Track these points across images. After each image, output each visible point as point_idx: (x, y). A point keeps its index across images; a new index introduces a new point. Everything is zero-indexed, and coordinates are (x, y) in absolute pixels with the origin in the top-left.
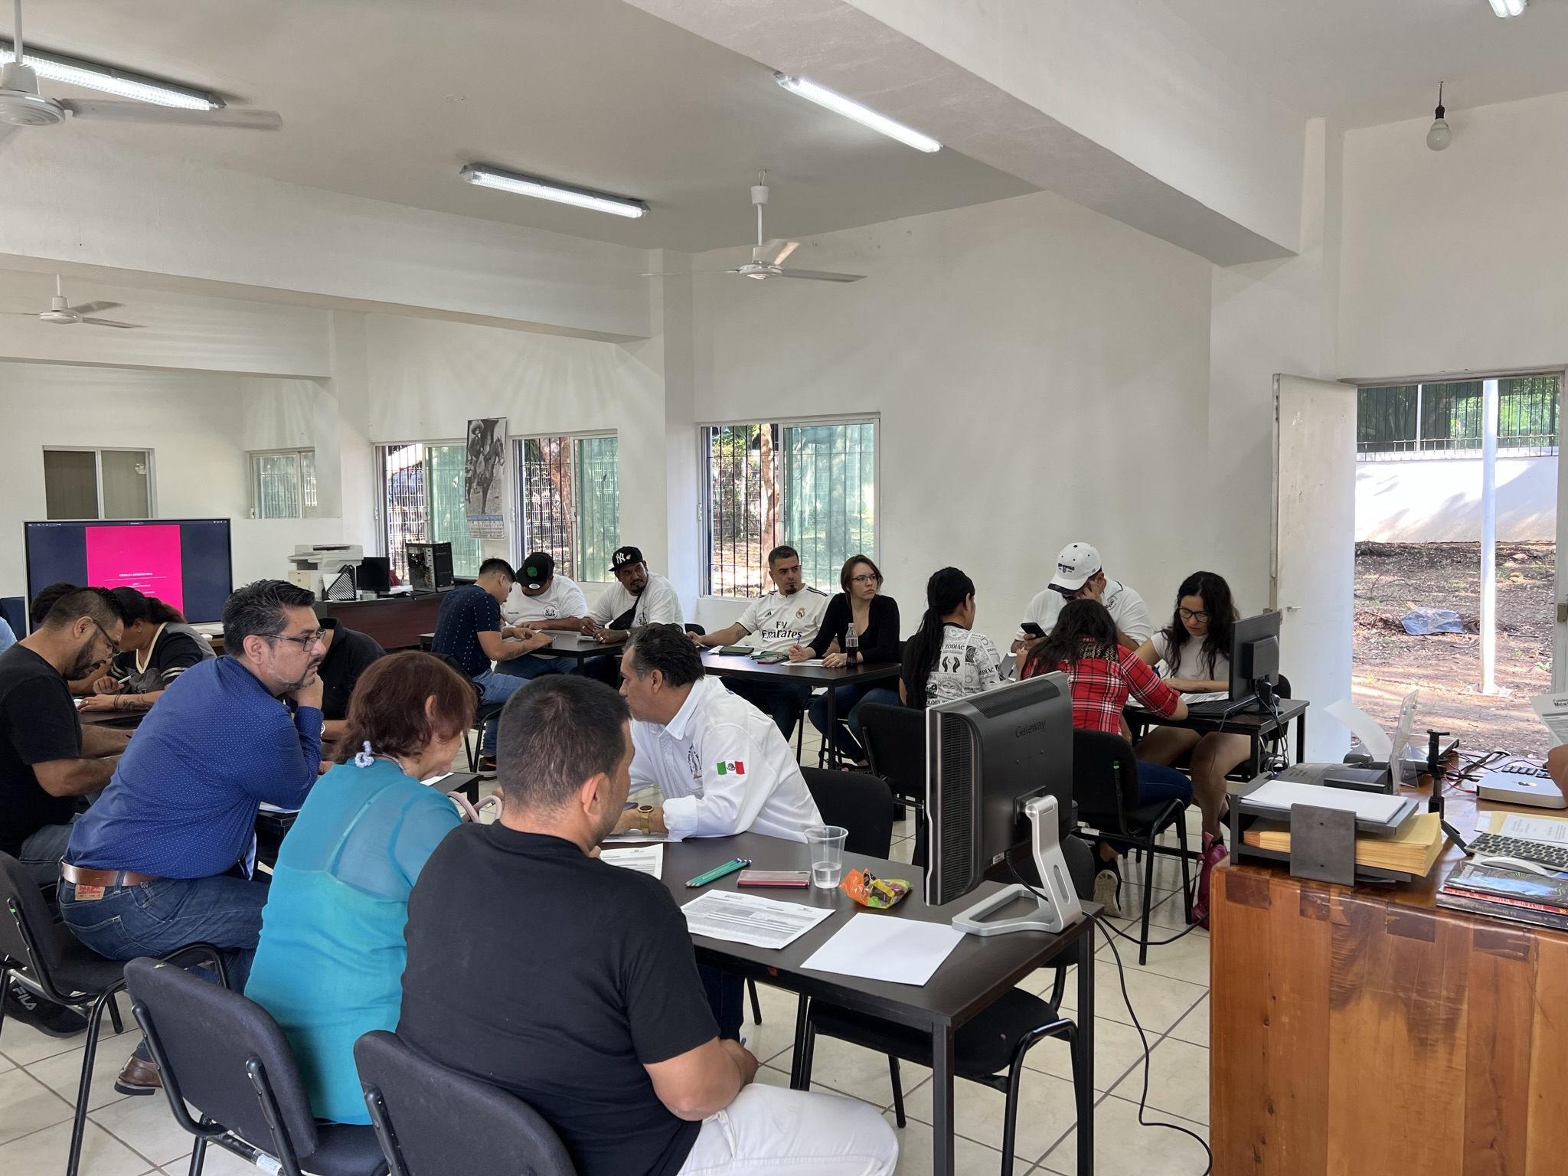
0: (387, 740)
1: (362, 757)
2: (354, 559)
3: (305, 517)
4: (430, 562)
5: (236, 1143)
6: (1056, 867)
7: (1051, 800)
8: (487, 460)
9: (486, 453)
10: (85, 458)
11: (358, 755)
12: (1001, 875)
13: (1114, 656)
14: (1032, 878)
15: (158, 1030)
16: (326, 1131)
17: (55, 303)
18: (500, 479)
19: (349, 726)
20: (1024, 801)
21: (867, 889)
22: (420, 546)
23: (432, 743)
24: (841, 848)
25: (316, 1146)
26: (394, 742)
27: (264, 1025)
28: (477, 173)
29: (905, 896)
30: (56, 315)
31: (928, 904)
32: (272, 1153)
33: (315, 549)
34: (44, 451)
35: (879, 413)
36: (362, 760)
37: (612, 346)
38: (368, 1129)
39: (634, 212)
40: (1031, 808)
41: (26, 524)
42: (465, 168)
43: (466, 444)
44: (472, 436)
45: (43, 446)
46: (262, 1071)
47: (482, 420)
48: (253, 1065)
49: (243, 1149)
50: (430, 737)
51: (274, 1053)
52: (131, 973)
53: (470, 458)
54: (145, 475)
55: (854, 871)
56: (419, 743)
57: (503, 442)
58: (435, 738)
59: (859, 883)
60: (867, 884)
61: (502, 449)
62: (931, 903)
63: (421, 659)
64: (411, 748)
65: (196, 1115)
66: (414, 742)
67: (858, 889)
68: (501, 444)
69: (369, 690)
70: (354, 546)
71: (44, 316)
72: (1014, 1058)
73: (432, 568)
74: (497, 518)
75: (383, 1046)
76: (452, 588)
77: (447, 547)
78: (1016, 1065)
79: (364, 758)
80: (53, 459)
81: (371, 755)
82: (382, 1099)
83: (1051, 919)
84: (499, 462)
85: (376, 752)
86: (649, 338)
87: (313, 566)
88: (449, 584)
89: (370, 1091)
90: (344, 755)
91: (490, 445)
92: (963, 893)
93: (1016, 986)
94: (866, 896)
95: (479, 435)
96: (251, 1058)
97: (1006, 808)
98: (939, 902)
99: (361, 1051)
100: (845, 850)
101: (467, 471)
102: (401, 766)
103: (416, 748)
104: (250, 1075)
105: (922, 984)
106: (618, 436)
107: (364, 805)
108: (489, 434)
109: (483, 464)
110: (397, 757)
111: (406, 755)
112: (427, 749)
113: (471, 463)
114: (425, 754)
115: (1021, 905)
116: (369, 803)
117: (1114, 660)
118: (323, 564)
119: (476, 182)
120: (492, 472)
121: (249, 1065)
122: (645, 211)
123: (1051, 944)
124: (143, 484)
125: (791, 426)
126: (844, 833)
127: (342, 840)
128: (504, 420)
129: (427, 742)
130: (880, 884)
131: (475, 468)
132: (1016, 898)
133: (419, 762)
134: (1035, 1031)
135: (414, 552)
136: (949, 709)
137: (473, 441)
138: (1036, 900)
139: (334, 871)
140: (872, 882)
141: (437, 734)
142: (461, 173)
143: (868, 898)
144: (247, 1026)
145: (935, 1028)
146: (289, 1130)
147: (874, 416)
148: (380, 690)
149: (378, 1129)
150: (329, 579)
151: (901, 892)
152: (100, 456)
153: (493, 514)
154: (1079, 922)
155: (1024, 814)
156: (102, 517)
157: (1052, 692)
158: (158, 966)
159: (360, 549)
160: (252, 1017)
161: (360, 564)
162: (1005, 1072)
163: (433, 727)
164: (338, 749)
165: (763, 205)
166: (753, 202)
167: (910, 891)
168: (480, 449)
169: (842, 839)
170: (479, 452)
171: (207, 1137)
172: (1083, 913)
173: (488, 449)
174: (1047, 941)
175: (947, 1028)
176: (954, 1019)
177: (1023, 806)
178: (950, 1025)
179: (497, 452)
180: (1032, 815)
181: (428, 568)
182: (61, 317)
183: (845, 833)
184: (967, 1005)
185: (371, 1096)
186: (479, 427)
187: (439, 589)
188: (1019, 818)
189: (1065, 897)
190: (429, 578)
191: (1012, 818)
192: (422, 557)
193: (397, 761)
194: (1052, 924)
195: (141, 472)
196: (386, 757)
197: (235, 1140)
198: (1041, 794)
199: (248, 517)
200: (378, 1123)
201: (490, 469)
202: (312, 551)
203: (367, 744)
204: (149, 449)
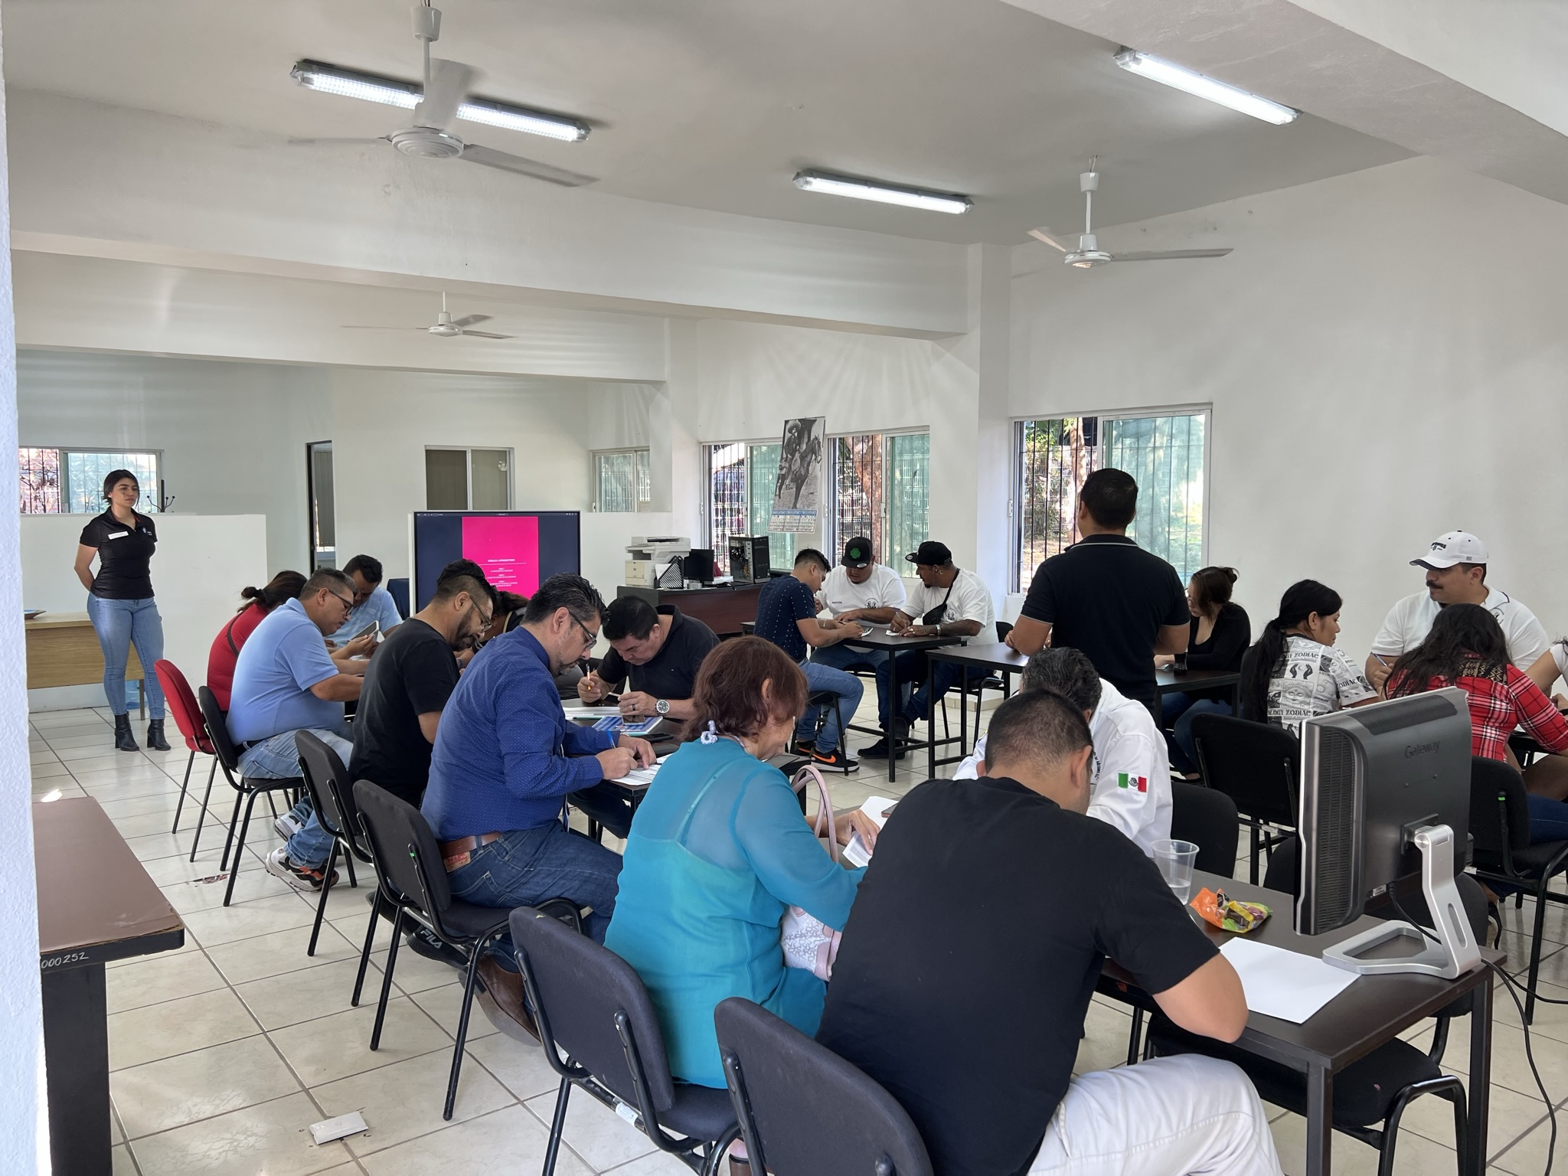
0: (726, 721)
1: (707, 736)
2: (683, 550)
3: (639, 511)
4: (749, 555)
5: (597, 1089)
6: (1450, 905)
7: (1446, 831)
8: (802, 458)
9: (802, 451)
10: (456, 457)
11: (704, 734)
12: (1381, 909)
13: (1502, 677)
14: (1421, 916)
15: (537, 977)
16: (684, 1090)
17: (441, 318)
18: (816, 476)
19: (696, 705)
20: (1412, 829)
21: (1220, 911)
22: (740, 540)
23: (767, 724)
24: (1190, 866)
25: (672, 1102)
26: (733, 722)
27: (631, 981)
28: (809, 179)
29: (1264, 922)
30: (442, 329)
31: (1298, 933)
32: (632, 1103)
33: (649, 541)
34: (427, 451)
35: (1211, 404)
36: (707, 738)
37: (927, 344)
38: (724, 1093)
39: (957, 208)
40: (1422, 838)
41: (416, 513)
42: (798, 175)
43: (782, 443)
44: (788, 435)
45: (425, 446)
46: (628, 1024)
47: (799, 420)
48: (620, 1018)
49: (603, 1095)
50: (766, 719)
51: (639, 1008)
52: (515, 920)
53: (785, 456)
54: (506, 471)
55: (1205, 890)
56: (756, 724)
57: (821, 440)
58: (771, 720)
59: (1212, 903)
60: (1220, 905)
61: (819, 447)
62: (1302, 932)
63: (759, 644)
64: (749, 728)
65: (564, 1056)
66: (751, 723)
67: (1211, 908)
68: (819, 443)
69: (712, 672)
70: (683, 539)
71: (432, 330)
72: (1391, 1111)
73: (751, 560)
74: (810, 512)
75: (742, 1012)
76: (769, 579)
77: (764, 541)
78: (1392, 1120)
79: (709, 736)
80: (433, 456)
81: (715, 734)
82: (739, 1064)
83: (1444, 963)
84: (815, 459)
85: (719, 732)
86: (965, 334)
87: (648, 557)
88: (765, 576)
89: (729, 1055)
90: (691, 736)
91: (807, 443)
92: (1340, 924)
93: (1397, 1036)
94: (1221, 917)
95: (796, 434)
96: (619, 1011)
97: (1390, 836)
98: (1312, 932)
99: (724, 1017)
100: (1195, 868)
101: (781, 468)
102: (742, 744)
103: (755, 728)
104: (618, 1027)
105: (1301, 1022)
106: (930, 432)
107: (710, 779)
108: (806, 432)
109: (799, 461)
110: (738, 736)
111: (745, 735)
112: (764, 730)
113: (786, 461)
114: (761, 734)
115: (1402, 945)
116: (715, 778)
117: (1501, 681)
118: (656, 554)
119: (808, 188)
120: (808, 469)
121: (617, 1018)
122: (968, 206)
123: (1445, 991)
124: (505, 479)
125: (1111, 419)
126: (1194, 849)
127: (690, 811)
128: (823, 420)
129: (763, 723)
130: (1238, 906)
131: (790, 466)
132: (1397, 936)
133: (756, 742)
134: (1415, 1085)
135: (736, 544)
136: (1330, 723)
137: (790, 439)
138: (1422, 941)
139: (684, 842)
140: (1225, 903)
141: (772, 716)
142: (794, 179)
143: (1223, 920)
144: (617, 981)
145: (1311, 1070)
146: (650, 1084)
147: (1208, 406)
148: (722, 672)
149: (734, 1093)
150: (661, 568)
151: (1261, 917)
152: (470, 454)
153: (806, 509)
154: (1476, 971)
155: (1413, 844)
156: (470, 509)
157: (1447, 709)
158: (538, 916)
159: (689, 542)
160: (621, 973)
161: (688, 555)
162: (1379, 1126)
163: (769, 708)
164: (686, 729)
165: (1092, 192)
166: (1082, 190)
167: (1269, 917)
168: (796, 447)
169: (1192, 855)
170: (795, 451)
171: (572, 1079)
172: (1482, 961)
173: (804, 447)
174: (1439, 988)
175: (1326, 1070)
176: (1333, 1064)
177: (1411, 835)
178: (1329, 1067)
179: (813, 449)
180: (1423, 845)
181: (747, 560)
182: (446, 331)
183: (1196, 849)
184: (1348, 1049)
185: (729, 1060)
186: (796, 426)
187: (757, 581)
188: (1407, 848)
189: (1461, 940)
190: (748, 570)
191: (1398, 847)
192: (742, 550)
193: (738, 739)
194: (1446, 968)
195: (503, 469)
196: (727, 737)
197: (596, 1085)
198: (1434, 823)
199: (592, 511)
200: (735, 1087)
201: (805, 466)
202: (646, 542)
203: (711, 723)
204: (510, 448)
